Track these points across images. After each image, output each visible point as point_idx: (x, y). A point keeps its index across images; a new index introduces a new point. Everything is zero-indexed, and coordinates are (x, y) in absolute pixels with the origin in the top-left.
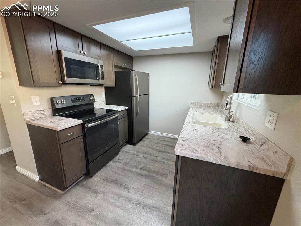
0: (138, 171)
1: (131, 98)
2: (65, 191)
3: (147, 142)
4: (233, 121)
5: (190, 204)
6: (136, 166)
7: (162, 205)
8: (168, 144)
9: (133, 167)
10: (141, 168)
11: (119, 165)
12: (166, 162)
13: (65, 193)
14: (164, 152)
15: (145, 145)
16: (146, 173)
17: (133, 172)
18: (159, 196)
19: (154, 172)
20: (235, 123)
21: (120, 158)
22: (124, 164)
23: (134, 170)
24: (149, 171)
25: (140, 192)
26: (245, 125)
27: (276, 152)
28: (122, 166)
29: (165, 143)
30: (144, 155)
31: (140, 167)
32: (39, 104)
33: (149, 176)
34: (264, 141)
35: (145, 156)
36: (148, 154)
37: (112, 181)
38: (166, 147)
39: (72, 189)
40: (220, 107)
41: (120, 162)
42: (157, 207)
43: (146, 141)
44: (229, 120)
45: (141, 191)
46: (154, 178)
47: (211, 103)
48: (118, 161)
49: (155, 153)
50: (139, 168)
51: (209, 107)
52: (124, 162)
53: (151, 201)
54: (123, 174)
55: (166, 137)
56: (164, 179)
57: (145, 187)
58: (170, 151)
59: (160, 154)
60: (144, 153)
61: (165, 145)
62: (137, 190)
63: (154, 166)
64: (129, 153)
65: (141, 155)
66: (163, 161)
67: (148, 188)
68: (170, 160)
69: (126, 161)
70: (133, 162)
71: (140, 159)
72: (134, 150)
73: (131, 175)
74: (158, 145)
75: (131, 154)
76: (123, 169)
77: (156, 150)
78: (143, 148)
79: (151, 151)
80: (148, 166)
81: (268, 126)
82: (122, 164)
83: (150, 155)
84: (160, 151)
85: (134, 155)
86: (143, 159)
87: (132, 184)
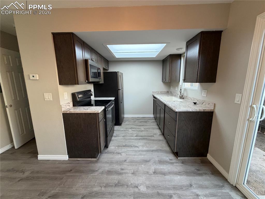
0: (135, 138)
1: (118, 91)
2: (98, 158)
4: (183, 98)
5: (182, 134)
6: (132, 136)
7: (161, 148)
9: (130, 136)
10: (136, 136)
11: (119, 138)
12: (148, 130)
13: (98, 159)
14: (143, 125)
16: (141, 138)
17: (133, 139)
18: (156, 145)
19: (145, 136)
20: (185, 99)
21: (117, 134)
23: (133, 138)
24: (142, 137)
25: (145, 146)
26: (192, 98)
27: (209, 104)
29: (140, 121)
32: (67, 98)
33: (144, 138)
34: (203, 102)
35: (133, 130)
37: (124, 146)
38: (142, 123)
39: (100, 156)
40: (169, 92)
41: (120, 136)
43: (126, 122)
44: (181, 98)
46: (147, 139)
47: (164, 91)
48: (117, 136)
49: (137, 127)
50: (135, 136)
51: (163, 94)
53: (154, 148)
54: (127, 141)
56: (153, 138)
57: (146, 144)
58: (146, 124)
59: (142, 127)
60: (131, 128)
61: (141, 122)
62: (143, 146)
63: (143, 133)
64: (121, 130)
65: (130, 130)
66: (146, 130)
67: (148, 144)
68: (149, 129)
69: (123, 135)
70: (128, 134)
71: (131, 132)
72: (122, 128)
73: (133, 141)
74: (136, 123)
75: (122, 130)
76: (124, 139)
77: (137, 125)
78: (127, 126)
79: (134, 127)
80: (139, 134)
81: (204, 96)
82: (122, 137)
83: (136, 129)
84: (140, 126)
85: (125, 130)
86: (133, 131)
87: (138, 144)
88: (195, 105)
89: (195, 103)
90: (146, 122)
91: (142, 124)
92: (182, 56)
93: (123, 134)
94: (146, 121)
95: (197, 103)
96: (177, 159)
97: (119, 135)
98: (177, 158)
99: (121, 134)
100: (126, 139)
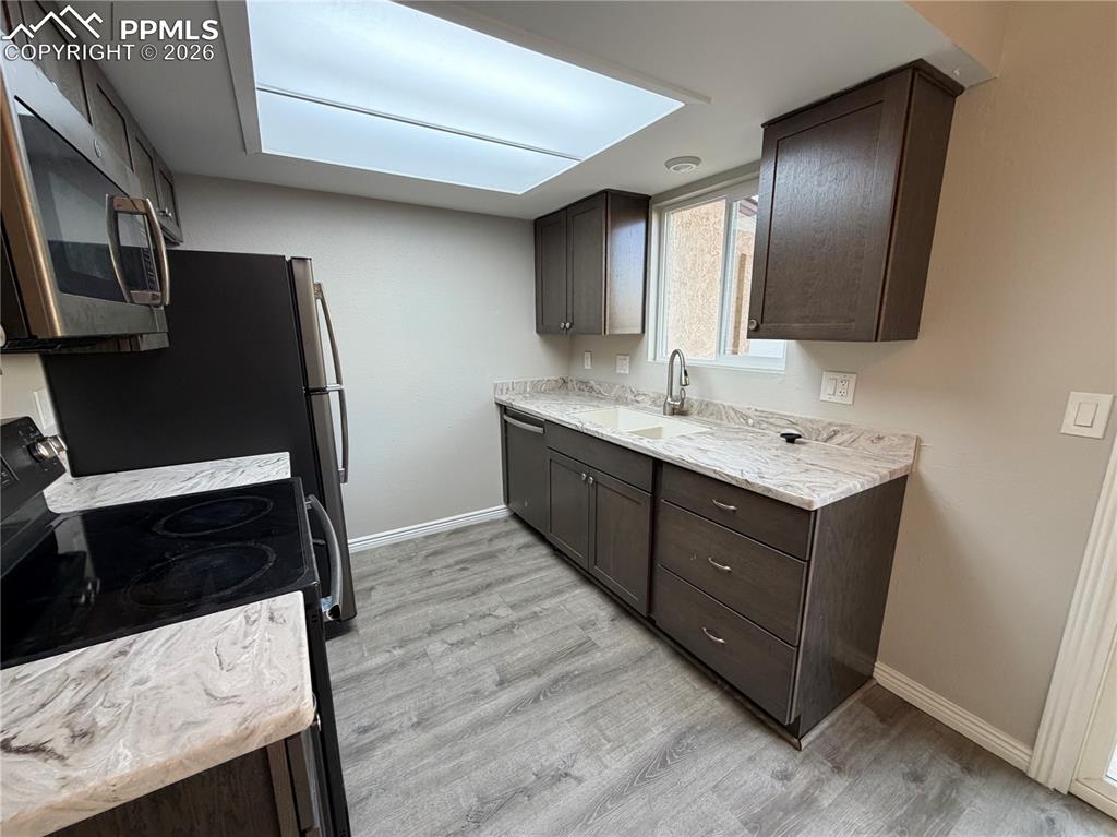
0: (506, 697)
3: (380, 589)
4: (684, 413)
6: (476, 692)
7: (684, 715)
8: (466, 556)
10: (502, 683)
11: (401, 747)
12: (536, 608)
14: (489, 585)
15: (393, 605)
16: (537, 682)
17: (499, 717)
18: (649, 704)
19: (551, 661)
21: (365, 722)
22: (418, 723)
23: (487, 708)
24: (536, 672)
25: (604, 745)
26: (752, 413)
27: (879, 438)
28: (423, 738)
29: (452, 560)
30: (443, 635)
31: (489, 683)
33: (555, 682)
34: (835, 428)
35: (454, 639)
36: (450, 625)
37: (478, 819)
38: (476, 568)
40: (571, 384)
41: (394, 733)
42: (683, 730)
44: (674, 414)
45: (600, 740)
46: (576, 676)
47: (548, 380)
48: (371, 736)
49: (466, 607)
50: (493, 688)
52: (405, 718)
53: (656, 732)
54: (471, 756)
55: (427, 537)
56: (597, 657)
57: (595, 719)
58: (498, 573)
59: (491, 600)
60: (433, 630)
61: (464, 565)
62: (591, 749)
63: (524, 645)
64: (368, 673)
65: (435, 646)
66: (524, 613)
67: (605, 714)
68: (537, 598)
69: (410, 707)
70: (441, 692)
71: (449, 663)
72: (374, 651)
73: (504, 730)
74: (437, 578)
75: (385, 671)
76: (440, 743)
77: (458, 595)
78: (399, 620)
79: (445, 610)
80: (508, 658)
81: (834, 399)
82: (412, 734)
83: (464, 622)
84: (474, 592)
85: (402, 665)
86: (458, 653)
87: (552, 748)
88: (790, 445)
89: (791, 439)
90: (491, 556)
91: (478, 580)
92: (654, 207)
93: (409, 703)
94: (485, 549)
95: (799, 436)
96: (800, 755)
97: (386, 728)
98: (799, 748)
99: (395, 709)
100: (453, 739)
